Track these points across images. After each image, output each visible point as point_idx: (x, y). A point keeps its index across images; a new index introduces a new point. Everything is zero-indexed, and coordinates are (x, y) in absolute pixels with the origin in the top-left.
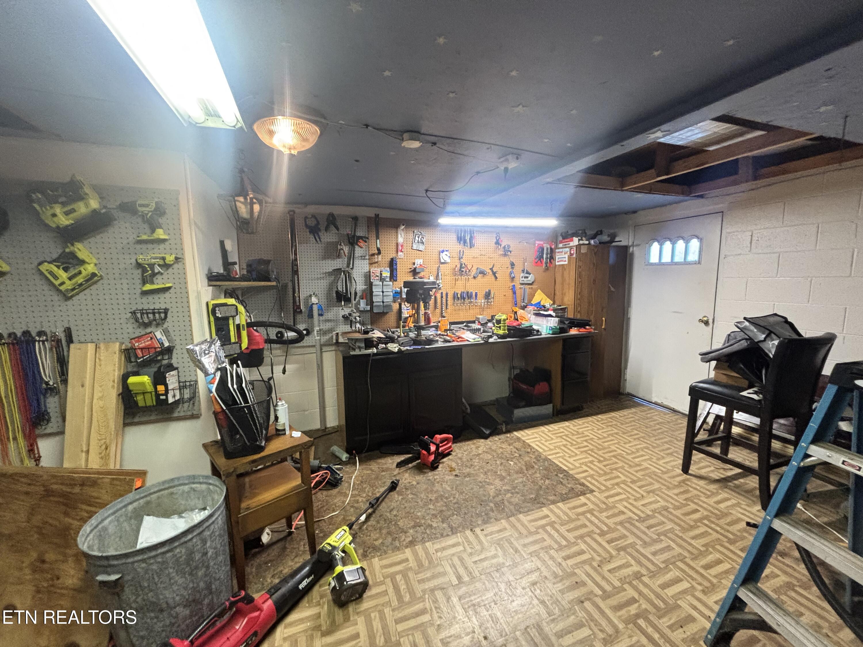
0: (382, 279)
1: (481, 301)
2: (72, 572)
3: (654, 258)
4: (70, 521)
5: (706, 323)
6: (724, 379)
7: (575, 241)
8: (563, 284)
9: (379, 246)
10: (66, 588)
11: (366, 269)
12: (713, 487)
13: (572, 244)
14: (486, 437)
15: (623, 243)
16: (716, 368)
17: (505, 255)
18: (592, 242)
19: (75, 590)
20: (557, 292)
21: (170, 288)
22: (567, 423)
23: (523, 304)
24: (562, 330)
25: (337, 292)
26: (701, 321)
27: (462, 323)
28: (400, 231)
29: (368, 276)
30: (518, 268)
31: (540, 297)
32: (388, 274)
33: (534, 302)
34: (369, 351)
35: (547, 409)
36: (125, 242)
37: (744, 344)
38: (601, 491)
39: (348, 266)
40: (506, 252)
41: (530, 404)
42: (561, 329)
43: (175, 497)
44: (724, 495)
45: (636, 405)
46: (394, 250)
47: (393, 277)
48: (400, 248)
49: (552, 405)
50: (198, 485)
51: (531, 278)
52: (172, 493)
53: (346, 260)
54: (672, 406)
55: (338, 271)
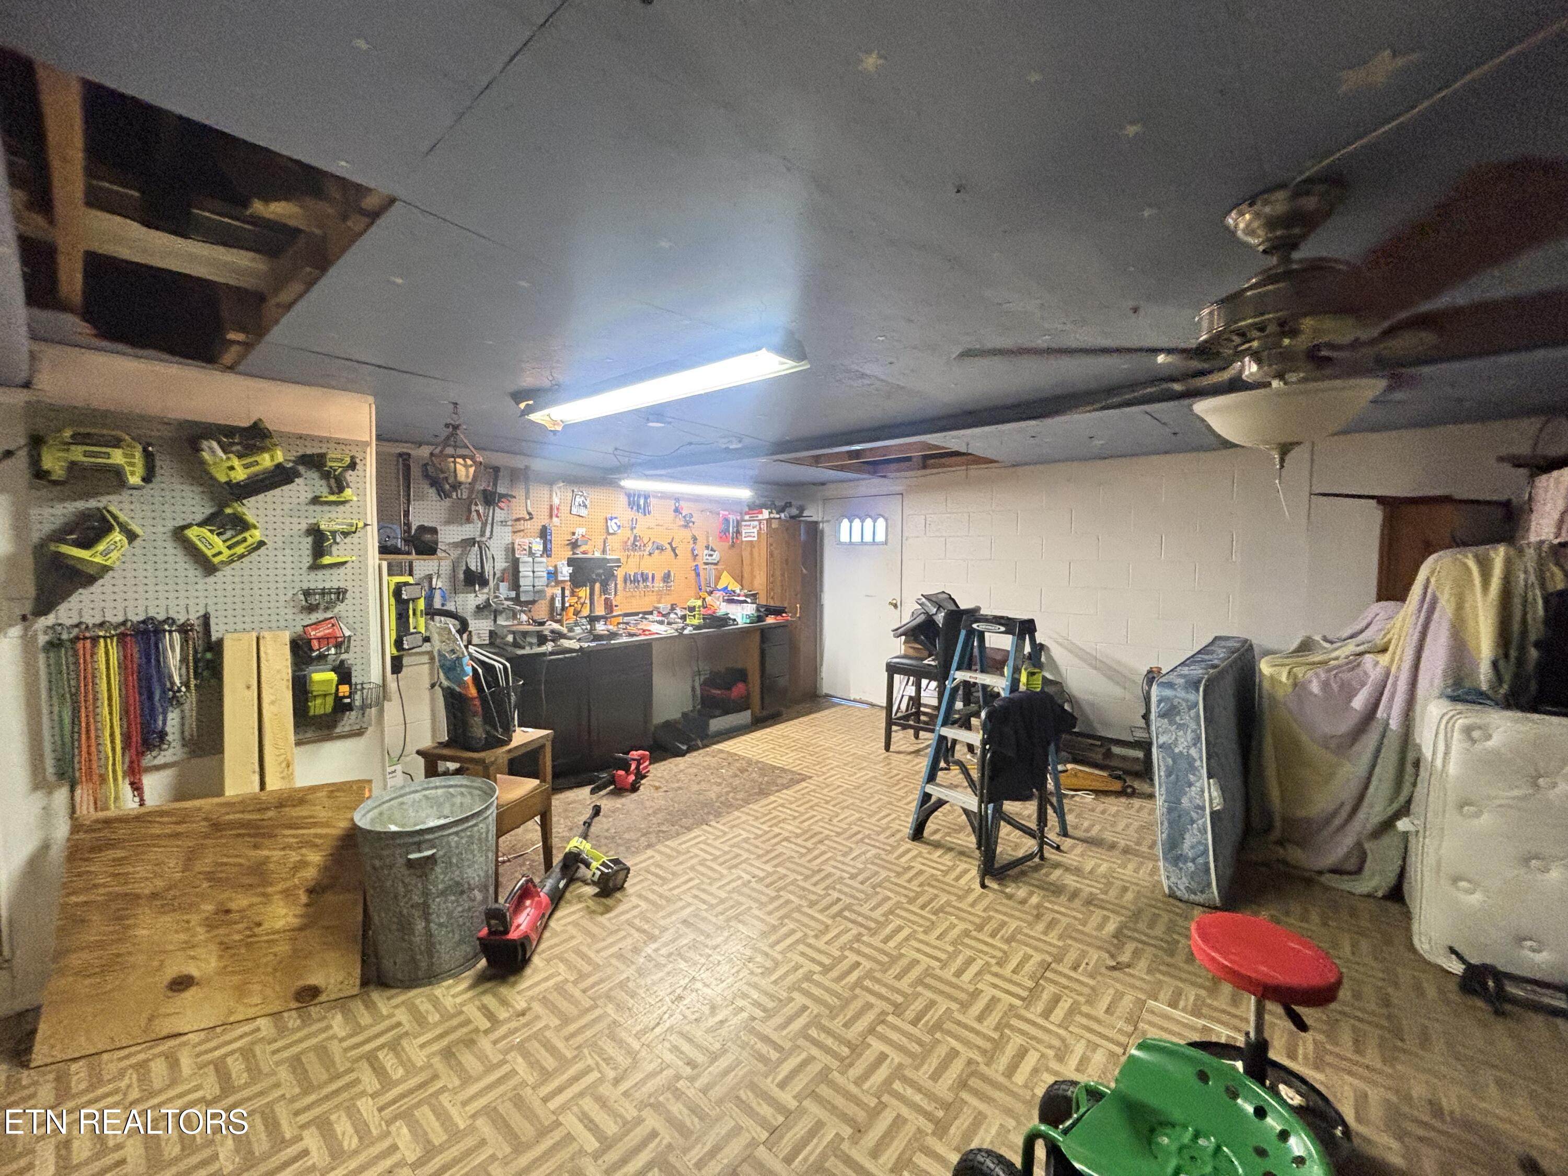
0: (531, 554)
1: (659, 584)
2: (284, 911)
3: (844, 537)
4: (266, 853)
5: (895, 606)
6: (911, 652)
7: (765, 514)
8: (751, 564)
9: (530, 509)
10: (278, 932)
11: (508, 539)
12: (909, 757)
13: (760, 517)
14: (682, 754)
15: (814, 519)
16: (905, 642)
17: (686, 526)
18: (783, 515)
19: (293, 930)
20: (746, 575)
21: (346, 562)
22: (768, 730)
23: (708, 589)
24: (760, 619)
25: (468, 571)
26: (891, 603)
27: (637, 614)
28: (555, 488)
29: (511, 550)
30: (701, 542)
31: (727, 581)
32: (541, 548)
33: (720, 587)
34: (543, 649)
35: (744, 717)
36: (295, 501)
37: (923, 617)
38: (818, 776)
39: (482, 534)
40: (688, 523)
41: (726, 712)
42: (759, 617)
43: (405, 807)
44: (917, 760)
45: (835, 705)
46: (547, 513)
47: (547, 551)
48: (555, 512)
49: (749, 712)
50: (433, 791)
51: (716, 556)
52: (402, 803)
53: (480, 525)
54: (871, 700)
55: (471, 542)
